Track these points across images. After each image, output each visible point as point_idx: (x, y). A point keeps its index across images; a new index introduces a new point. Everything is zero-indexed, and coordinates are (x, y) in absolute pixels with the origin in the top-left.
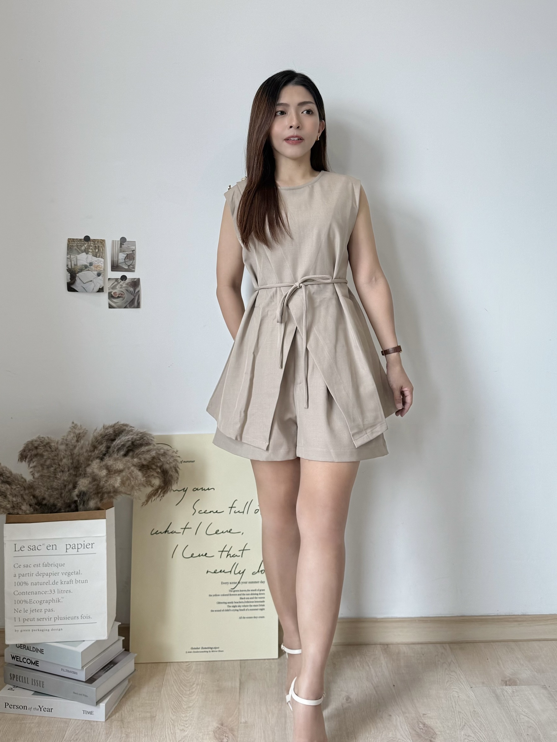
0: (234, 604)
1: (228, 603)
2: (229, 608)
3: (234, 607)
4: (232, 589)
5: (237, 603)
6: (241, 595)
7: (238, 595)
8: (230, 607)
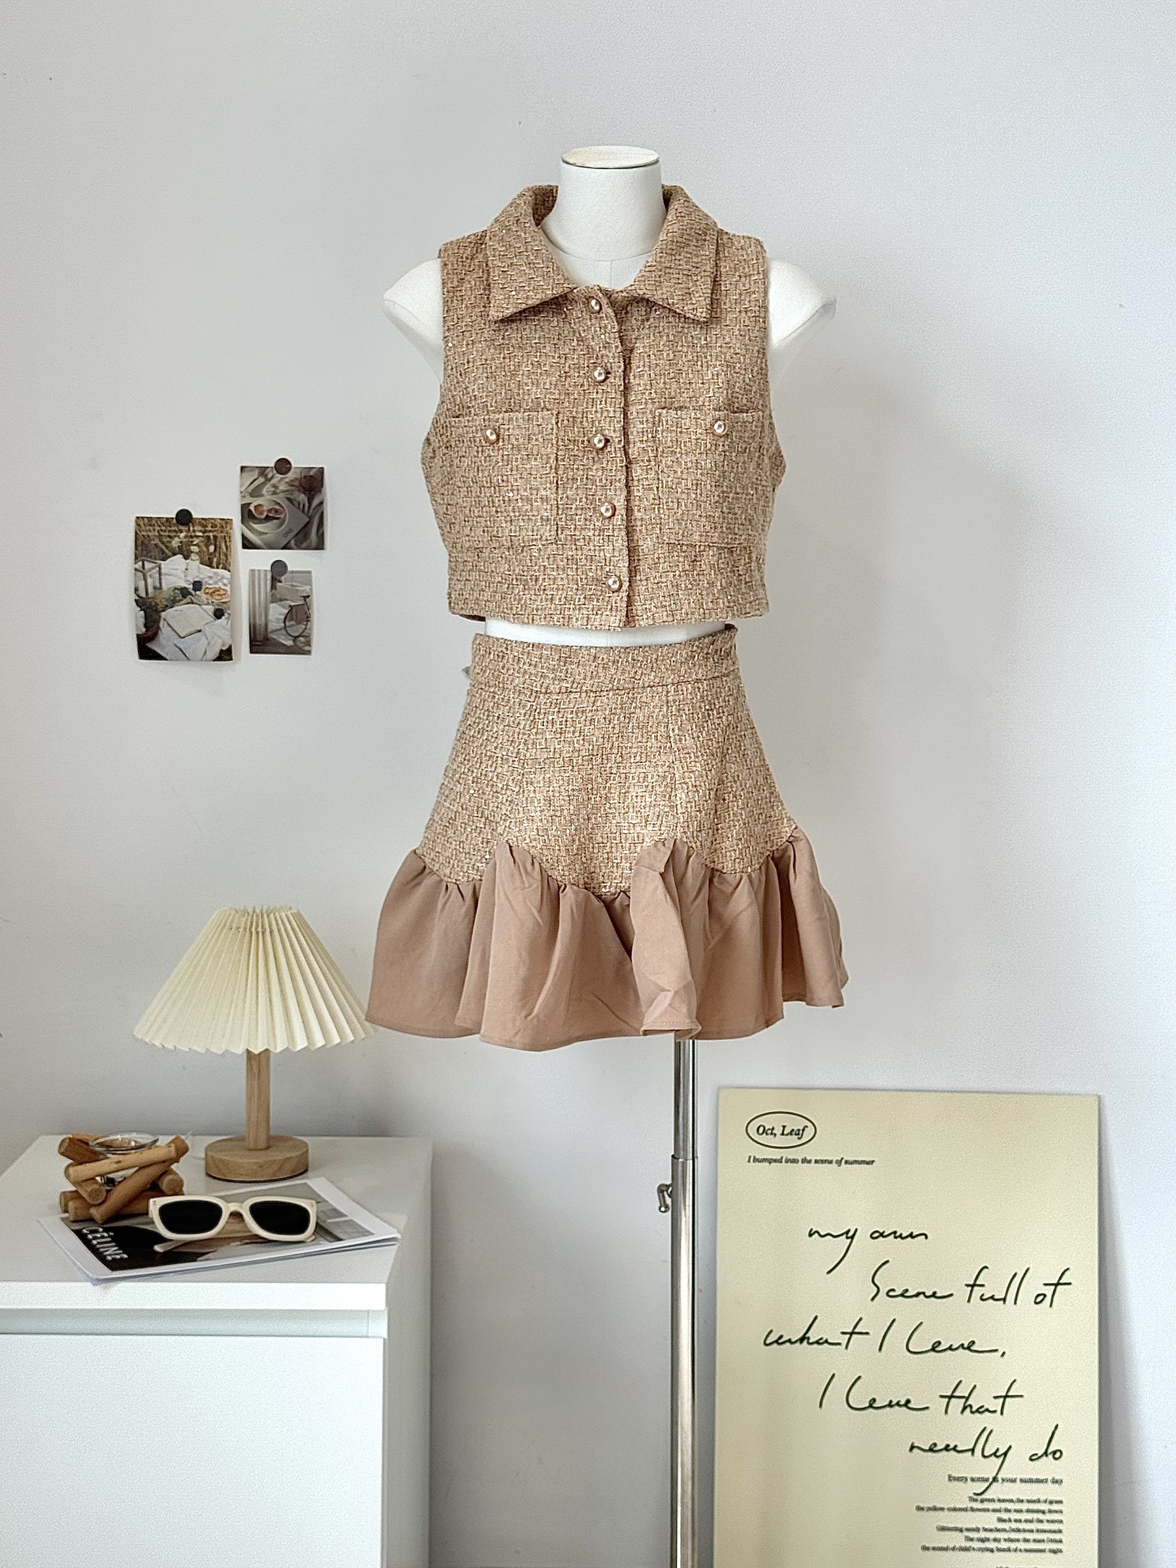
0: (983, 1535)
1: (968, 1530)
2: (969, 1544)
3: (983, 1540)
4: (975, 1494)
5: (991, 1530)
6: (999, 1511)
7: (994, 1511)
8: (972, 1540)
